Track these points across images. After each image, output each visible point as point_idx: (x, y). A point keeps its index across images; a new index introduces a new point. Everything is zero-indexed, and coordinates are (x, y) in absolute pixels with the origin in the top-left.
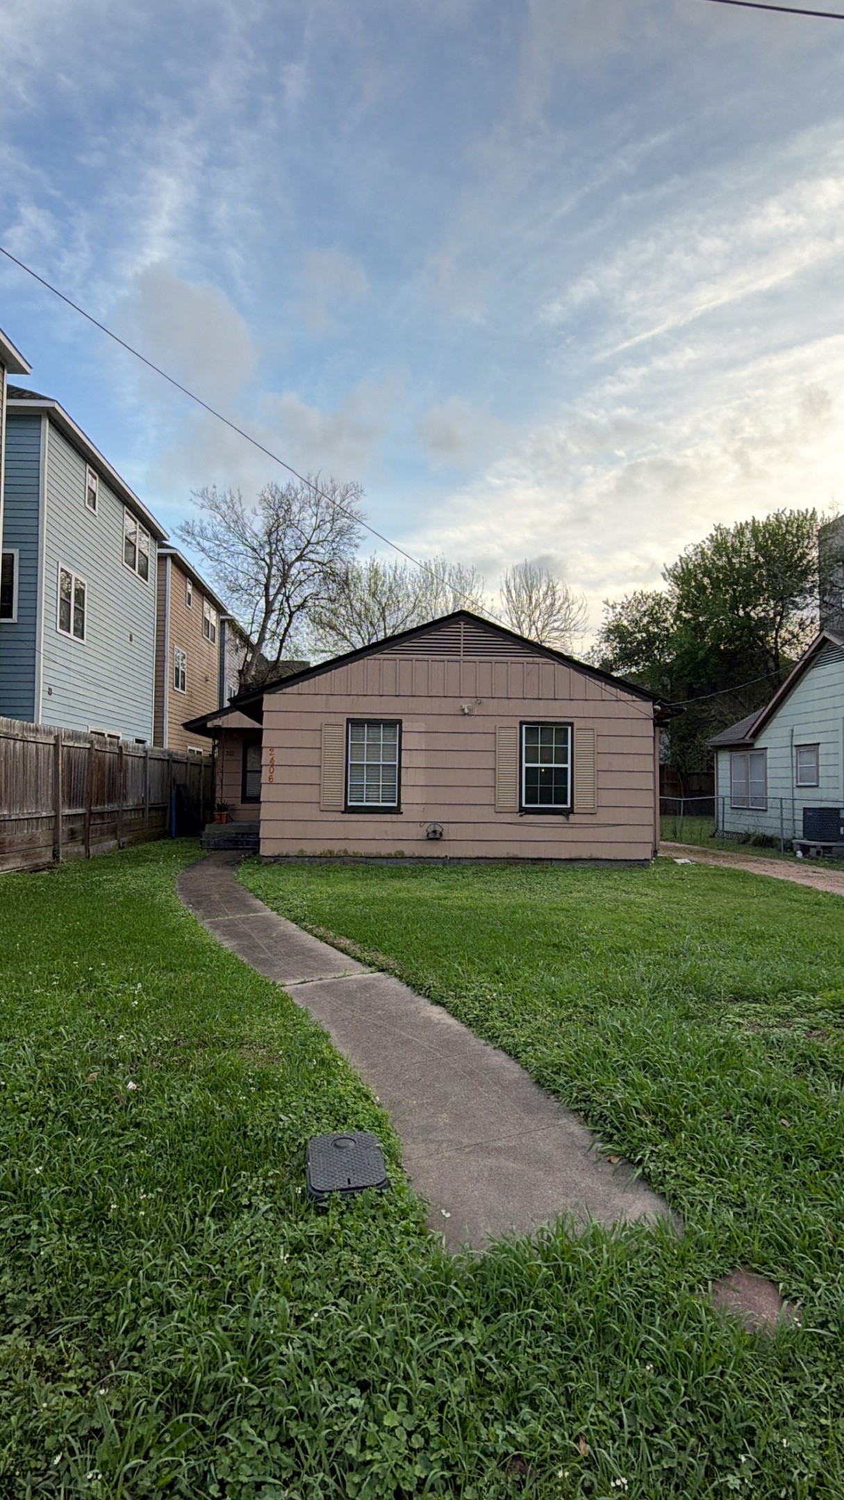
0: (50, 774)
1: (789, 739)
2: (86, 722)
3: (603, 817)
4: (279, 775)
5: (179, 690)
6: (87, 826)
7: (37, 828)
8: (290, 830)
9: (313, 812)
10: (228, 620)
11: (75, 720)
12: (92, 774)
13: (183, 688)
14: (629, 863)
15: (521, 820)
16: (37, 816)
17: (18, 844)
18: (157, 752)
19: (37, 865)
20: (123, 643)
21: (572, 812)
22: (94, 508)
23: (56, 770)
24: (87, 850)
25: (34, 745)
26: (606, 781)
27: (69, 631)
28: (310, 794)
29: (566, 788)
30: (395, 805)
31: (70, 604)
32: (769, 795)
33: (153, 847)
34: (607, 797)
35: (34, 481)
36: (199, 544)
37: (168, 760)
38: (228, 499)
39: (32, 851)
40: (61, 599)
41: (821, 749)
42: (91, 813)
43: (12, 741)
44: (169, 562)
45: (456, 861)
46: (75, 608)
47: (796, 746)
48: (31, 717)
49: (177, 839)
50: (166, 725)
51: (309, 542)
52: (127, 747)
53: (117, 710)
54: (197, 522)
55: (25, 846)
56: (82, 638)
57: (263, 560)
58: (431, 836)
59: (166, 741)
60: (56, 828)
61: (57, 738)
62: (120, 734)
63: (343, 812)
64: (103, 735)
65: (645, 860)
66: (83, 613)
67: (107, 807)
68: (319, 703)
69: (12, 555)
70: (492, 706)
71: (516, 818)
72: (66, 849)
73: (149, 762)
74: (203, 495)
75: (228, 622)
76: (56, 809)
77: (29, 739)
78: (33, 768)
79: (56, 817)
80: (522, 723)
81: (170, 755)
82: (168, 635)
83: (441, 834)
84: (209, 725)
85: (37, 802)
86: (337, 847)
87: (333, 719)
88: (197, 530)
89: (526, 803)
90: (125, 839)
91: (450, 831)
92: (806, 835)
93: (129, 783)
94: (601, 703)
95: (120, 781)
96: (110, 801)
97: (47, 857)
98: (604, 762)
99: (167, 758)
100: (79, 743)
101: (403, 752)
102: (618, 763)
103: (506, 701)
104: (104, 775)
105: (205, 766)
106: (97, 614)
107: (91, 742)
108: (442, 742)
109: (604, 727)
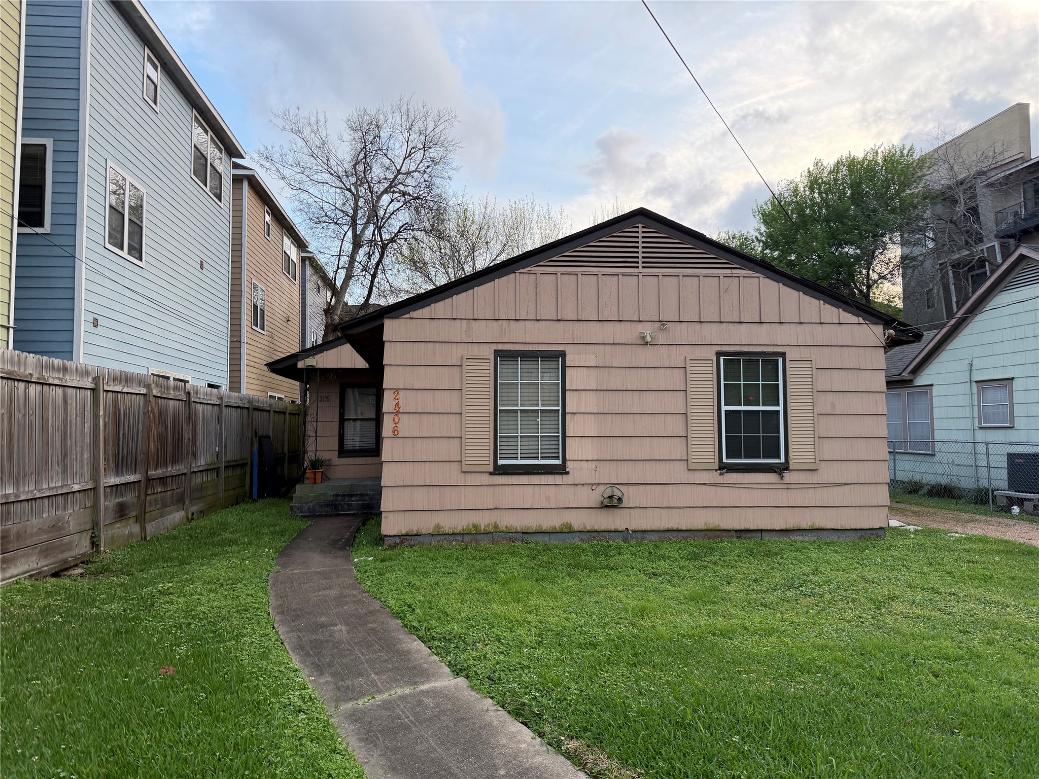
0: (87, 430)
1: (968, 373)
2: (144, 363)
3: (827, 474)
4: (407, 426)
5: (258, 329)
6: (142, 497)
7: (65, 509)
8: (421, 499)
9: (452, 475)
10: (309, 258)
11: (130, 359)
12: (149, 428)
13: (263, 328)
14: (859, 534)
15: (721, 479)
16: (65, 491)
17: (32, 535)
18: (234, 398)
19: (65, 561)
20: (192, 270)
21: (787, 469)
22: (155, 103)
23: (96, 426)
24: (143, 529)
25: (60, 391)
26: (829, 427)
27: (122, 249)
28: (450, 450)
29: (778, 438)
30: (558, 462)
31: (123, 215)
32: (937, 437)
33: (230, 516)
34: (829, 450)
35: (72, 53)
36: (278, 170)
37: (248, 408)
38: (313, 120)
39: (57, 542)
40: (111, 206)
41: (1016, 385)
42: (149, 480)
43: (22, 385)
44: (246, 185)
45: (639, 535)
46: (130, 220)
47: (977, 382)
48: (69, 354)
49: (260, 504)
50: (244, 368)
51: (399, 172)
52: (197, 392)
53: (185, 349)
54: (277, 148)
55: (44, 537)
56: (141, 259)
57: (350, 190)
58: (606, 502)
59: (244, 386)
60: (95, 507)
61: (96, 380)
62: (189, 379)
63: (491, 474)
64: (168, 378)
65: (881, 528)
66: (141, 228)
67: (171, 470)
68: (457, 331)
69: (44, 146)
70: (680, 333)
71: (715, 477)
72: (110, 533)
73: (225, 410)
74: (285, 115)
75: (309, 261)
76: (95, 478)
77: (51, 381)
78: (59, 423)
79: (95, 489)
80: (719, 354)
81: (250, 402)
82: (245, 267)
83: (620, 499)
84: (300, 365)
85: (65, 471)
86: (484, 520)
87: (476, 351)
88: (276, 157)
89: (727, 457)
90: (194, 509)
91: (631, 496)
92: (1012, 485)
93: (200, 437)
94: (819, 327)
95: (187, 435)
96: (175, 461)
97: (83, 546)
98: (825, 404)
99: (246, 405)
100: (131, 387)
101: (568, 394)
102: (842, 404)
103: (698, 326)
104: (166, 427)
105: (290, 414)
106: (158, 231)
107: (148, 386)
108: (617, 379)
109: (823, 358)
